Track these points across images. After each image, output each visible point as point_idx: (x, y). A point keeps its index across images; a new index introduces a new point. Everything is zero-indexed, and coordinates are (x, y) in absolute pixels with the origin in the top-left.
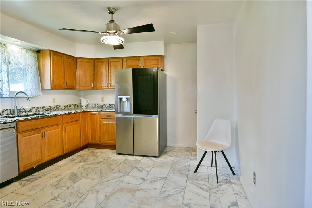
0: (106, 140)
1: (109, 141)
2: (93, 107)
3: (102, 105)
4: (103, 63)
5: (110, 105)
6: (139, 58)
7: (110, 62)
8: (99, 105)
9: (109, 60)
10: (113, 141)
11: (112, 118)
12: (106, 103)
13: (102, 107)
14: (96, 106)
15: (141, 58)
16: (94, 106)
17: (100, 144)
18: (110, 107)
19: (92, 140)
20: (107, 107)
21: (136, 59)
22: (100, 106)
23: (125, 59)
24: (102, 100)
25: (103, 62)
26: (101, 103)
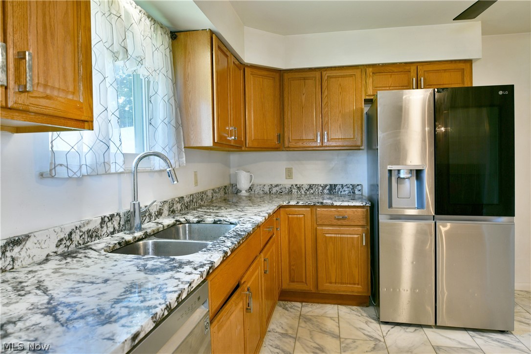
0: (334, 281)
1: (342, 283)
2: (266, 193)
3: (288, 186)
4: (307, 81)
5: (311, 186)
6: (407, 68)
7: (325, 78)
8: (281, 186)
9: (324, 73)
10: (355, 284)
11: (352, 223)
12: (299, 183)
13: (290, 192)
14: (274, 190)
15: (413, 69)
16: (267, 189)
17: (314, 291)
18: (312, 191)
19: (292, 280)
20: (303, 193)
21: (400, 70)
22: (284, 190)
23: (371, 69)
24: (289, 174)
25: (305, 79)
26: (287, 183)
